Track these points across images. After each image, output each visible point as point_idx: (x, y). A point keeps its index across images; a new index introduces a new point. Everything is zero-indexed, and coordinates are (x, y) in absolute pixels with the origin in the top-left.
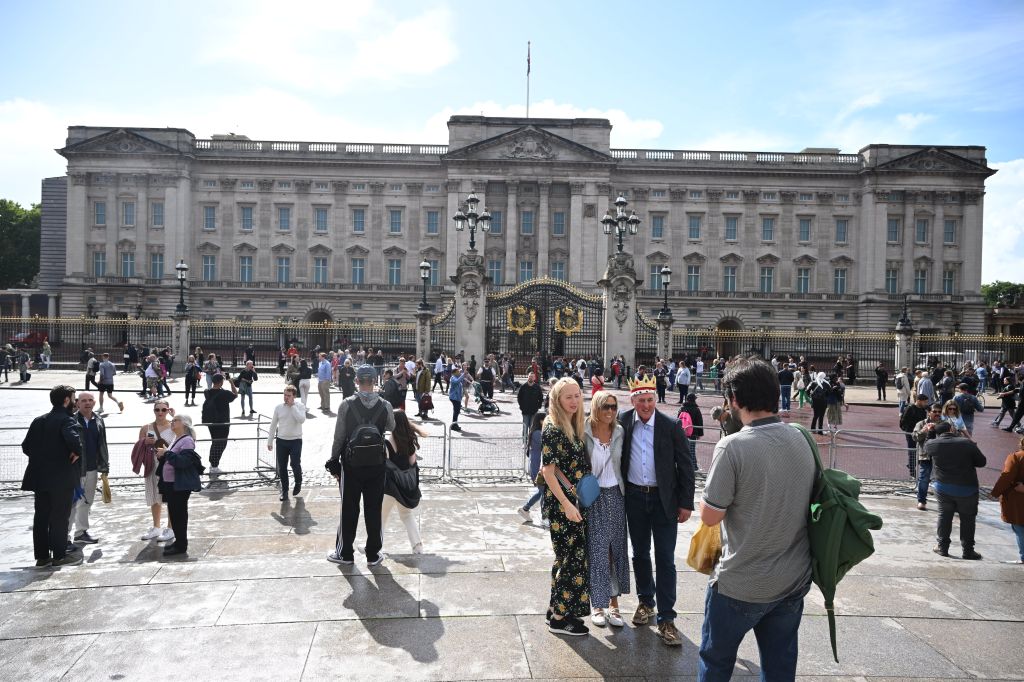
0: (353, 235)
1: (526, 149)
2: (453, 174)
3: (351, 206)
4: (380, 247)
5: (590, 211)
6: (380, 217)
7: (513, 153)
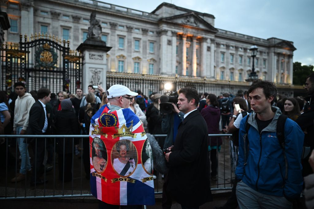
0: (120, 49)
1: (190, 21)
2: (164, 27)
3: (118, 35)
4: (131, 56)
5: (209, 49)
6: (131, 42)
7: (186, 22)
